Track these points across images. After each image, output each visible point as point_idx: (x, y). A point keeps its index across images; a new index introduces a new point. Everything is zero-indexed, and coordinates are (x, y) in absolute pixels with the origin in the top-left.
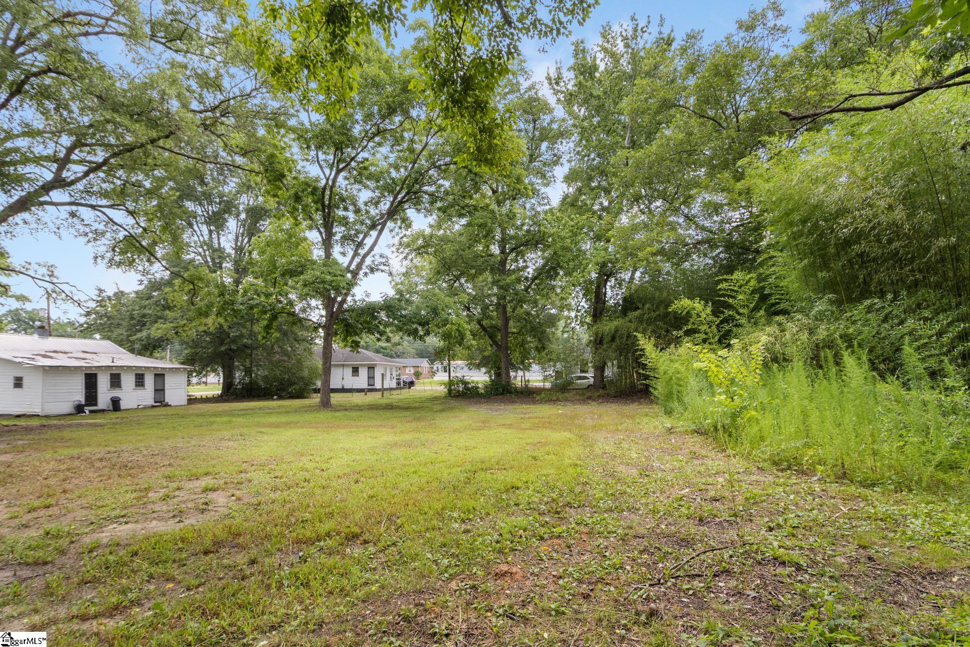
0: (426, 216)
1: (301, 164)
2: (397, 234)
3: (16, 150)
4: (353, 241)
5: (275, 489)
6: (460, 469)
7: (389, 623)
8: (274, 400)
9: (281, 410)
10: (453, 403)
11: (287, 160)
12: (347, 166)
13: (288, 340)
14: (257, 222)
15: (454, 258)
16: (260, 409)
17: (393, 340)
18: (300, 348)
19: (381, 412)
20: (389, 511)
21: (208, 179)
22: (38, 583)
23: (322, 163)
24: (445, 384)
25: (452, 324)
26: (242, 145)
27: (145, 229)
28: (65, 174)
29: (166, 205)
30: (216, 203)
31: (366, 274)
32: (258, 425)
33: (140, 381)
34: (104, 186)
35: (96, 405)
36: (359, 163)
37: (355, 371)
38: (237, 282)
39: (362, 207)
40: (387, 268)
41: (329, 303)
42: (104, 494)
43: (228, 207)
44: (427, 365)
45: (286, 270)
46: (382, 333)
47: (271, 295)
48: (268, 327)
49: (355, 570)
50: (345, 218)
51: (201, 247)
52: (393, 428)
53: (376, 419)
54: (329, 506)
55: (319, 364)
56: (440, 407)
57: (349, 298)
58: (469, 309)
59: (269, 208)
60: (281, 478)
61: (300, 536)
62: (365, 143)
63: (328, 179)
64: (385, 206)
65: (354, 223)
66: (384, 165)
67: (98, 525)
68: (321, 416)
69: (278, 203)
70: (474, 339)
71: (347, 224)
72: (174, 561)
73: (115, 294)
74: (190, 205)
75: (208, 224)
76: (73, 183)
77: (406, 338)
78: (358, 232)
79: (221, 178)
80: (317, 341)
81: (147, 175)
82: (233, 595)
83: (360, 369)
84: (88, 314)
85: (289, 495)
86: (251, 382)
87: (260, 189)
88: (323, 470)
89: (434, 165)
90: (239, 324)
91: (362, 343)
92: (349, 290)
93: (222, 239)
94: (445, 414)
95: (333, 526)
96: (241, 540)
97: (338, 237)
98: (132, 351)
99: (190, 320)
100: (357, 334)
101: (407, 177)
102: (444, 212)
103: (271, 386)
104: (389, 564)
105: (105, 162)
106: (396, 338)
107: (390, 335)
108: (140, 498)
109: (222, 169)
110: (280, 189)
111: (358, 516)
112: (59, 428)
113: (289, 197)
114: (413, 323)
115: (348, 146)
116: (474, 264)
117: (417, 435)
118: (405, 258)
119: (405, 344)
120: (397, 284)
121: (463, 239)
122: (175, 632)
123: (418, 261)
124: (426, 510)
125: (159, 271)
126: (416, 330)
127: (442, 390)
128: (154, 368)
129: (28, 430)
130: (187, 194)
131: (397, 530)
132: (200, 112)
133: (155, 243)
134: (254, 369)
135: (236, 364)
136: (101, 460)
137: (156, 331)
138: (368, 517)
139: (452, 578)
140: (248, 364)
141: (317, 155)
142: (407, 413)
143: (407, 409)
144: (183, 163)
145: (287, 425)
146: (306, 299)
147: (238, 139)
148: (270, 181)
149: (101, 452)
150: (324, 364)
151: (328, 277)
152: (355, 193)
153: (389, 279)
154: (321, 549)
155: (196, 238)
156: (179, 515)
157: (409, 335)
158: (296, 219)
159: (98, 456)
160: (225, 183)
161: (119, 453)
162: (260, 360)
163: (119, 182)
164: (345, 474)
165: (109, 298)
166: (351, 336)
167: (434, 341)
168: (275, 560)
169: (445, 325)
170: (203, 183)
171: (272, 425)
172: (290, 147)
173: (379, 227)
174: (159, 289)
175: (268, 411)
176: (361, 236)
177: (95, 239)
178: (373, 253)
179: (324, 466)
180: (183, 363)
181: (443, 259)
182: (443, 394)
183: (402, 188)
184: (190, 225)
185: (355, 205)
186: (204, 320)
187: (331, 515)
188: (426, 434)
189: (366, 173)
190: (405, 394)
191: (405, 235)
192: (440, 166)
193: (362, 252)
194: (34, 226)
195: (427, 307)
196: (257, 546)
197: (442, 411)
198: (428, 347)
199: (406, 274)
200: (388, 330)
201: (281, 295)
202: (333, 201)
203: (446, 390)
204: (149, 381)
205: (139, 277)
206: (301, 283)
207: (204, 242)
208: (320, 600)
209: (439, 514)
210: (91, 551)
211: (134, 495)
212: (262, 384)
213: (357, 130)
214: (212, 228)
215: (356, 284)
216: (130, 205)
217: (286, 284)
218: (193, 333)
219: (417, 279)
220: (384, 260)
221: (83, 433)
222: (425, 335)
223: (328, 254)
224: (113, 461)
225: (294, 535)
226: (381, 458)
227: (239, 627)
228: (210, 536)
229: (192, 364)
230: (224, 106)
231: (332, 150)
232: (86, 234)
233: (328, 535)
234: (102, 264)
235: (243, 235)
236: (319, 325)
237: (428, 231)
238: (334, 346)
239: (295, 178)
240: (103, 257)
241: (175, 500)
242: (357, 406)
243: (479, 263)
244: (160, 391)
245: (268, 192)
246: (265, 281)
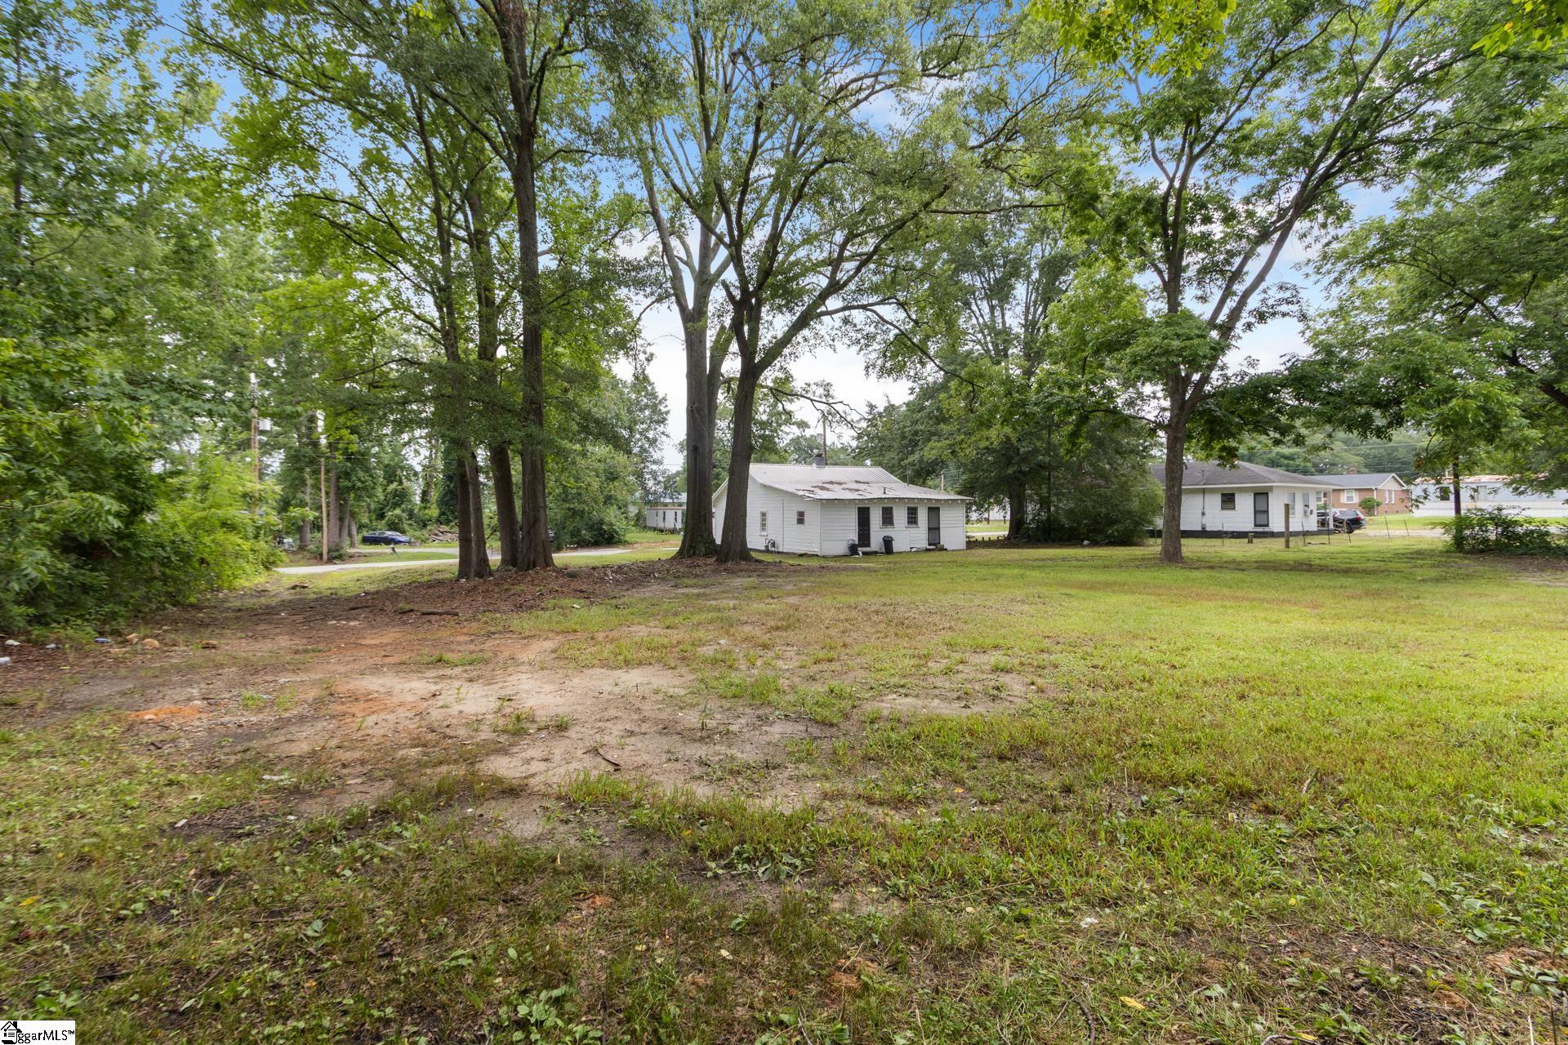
0: (1386, 188)
1: (1124, 169)
2: (1317, 240)
3: (797, 262)
4: (1222, 272)
5: (1094, 685)
6: (1503, 710)
7: (1331, 979)
8: (1083, 546)
9: (1095, 563)
10: (1470, 565)
11: (1101, 172)
12: (1208, 145)
13: (1105, 453)
14: (1056, 278)
15: (1466, 258)
16: (1064, 559)
17: (1309, 442)
18: (1125, 465)
19: (1285, 575)
20: (1318, 763)
21: (989, 236)
22: (826, 745)
23: (1160, 156)
24: (1444, 525)
25: (1466, 396)
26: (1034, 172)
27: (916, 322)
28: (839, 276)
29: (940, 286)
30: (999, 266)
31: (1249, 326)
32: (1063, 584)
33: (912, 519)
34: (874, 279)
35: (868, 545)
36: (1231, 133)
37: (1228, 500)
38: (1029, 373)
39: (1240, 208)
40: (1295, 308)
41: (1175, 386)
42: (882, 655)
43: (1015, 268)
44: (1394, 486)
45: (1102, 344)
46: (1284, 430)
47: (1078, 385)
48: (1074, 435)
49: (1251, 855)
50: (1205, 236)
51: (981, 331)
52: (1315, 607)
53: (1276, 588)
54: (1191, 730)
55: (1160, 489)
56: (1433, 573)
57: (1215, 374)
58: (1514, 361)
59: (1073, 253)
60: (1103, 668)
61: (1141, 769)
62: (1244, 92)
63: (1172, 181)
64: (1288, 194)
65: (1223, 241)
66: (1287, 119)
67: (880, 690)
68: (1165, 576)
69: (1088, 242)
70: (1532, 426)
71: (1209, 245)
72: (962, 759)
73: (886, 409)
74: (966, 278)
75: (989, 298)
76: (846, 283)
77: (1341, 434)
78: (1231, 254)
79: (1005, 229)
80: (1155, 452)
81: (918, 253)
82: (1042, 831)
83: (1237, 497)
84: (859, 437)
85: (1117, 699)
86: (1049, 519)
87: (1060, 229)
88: (1174, 667)
89: (1408, 79)
90: (1031, 433)
91: (1242, 450)
92: (1215, 358)
93: (1008, 314)
94: (1448, 589)
95: (1200, 766)
96: (1048, 752)
97: (1191, 272)
98: (903, 479)
99: (969, 434)
100: (1233, 435)
101: (1338, 126)
102: (1437, 167)
103: (1079, 524)
104: (1326, 866)
105: (877, 248)
106: (1318, 438)
107: (1303, 431)
108: (918, 667)
109: (1008, 217)
110: (1091, 219)
111: (1251, 758)
112: (836, 570)
113: (1107, 229)
114: (1360, 404)
115: (1210, 111)
116: (1531, 258)
117: (1376, 626)
118: (1337, 281)
119: (1338, 446)
120: (1317, 334)
121: (1494, 210)
122: (970, 855)
123: (1367, 282)
124: (1412, 781)
125: (932, 373)
126: (1368, 419)
127: (1439, 538)
128: (930, 500)
129: (810, 571)
130: (964, 263)
131: (1340, 804)
132: (980, 146)
133: (927, 337)
134: (1054, 499)
135: (1029, 492)
136: (877, 612)
137: (930, 451)
138: (1272, 767)
139: (1496, 944)
140: (1044, 491)
141: (1153, 145)
142: (1348, 581)
143: (1347, 572)
144: (958, 222)
145: (1107, 586)
146: (1134, 386)
147: (1029, 164)
148: (1074, 213)
149: (876, 603)
150: (1169, 488)
151: (1176, 343)
152: (1225, 187)
153: (1301, 326)
154: (1180, 800)
155: (974, 321)
156: (965, 697)
157: (1350, 429)
158: (1117, 259)
159: (874, 608)
160: (1011, 234)
161: (894, 605)
162: (1062, 485)
163: (888, 270)
164: (1216, 680)
165: (880, 415)
166: (1220, 438)
167: (1413, 437)
168: (1103, 795)
169: (1446, 401)
170: (983, 243)
171: (1082, 586)
172: (1106, 149)
173: (1276, 236)
174: (932, 397)
175: (1075, 563)
176: (1237, 261)
177: (867, 346)
178: (1263, 285)
179: (1177, 660)
180: (960, 493)
181: (1436, 264)
182: (1440, 546)
183: (1328, 149)
184: (967, 304)
185: (1224, 209)
186: (985, 433)
187: (1194, 746)
188: (1398, 626)
189: (1246, 146)
190: (1340, 543)
191: (1336, 238)
192: (1426, 73)
193: (1240, 288)
194: (812, 342)
195: (1397, 368)
196: (1072, 766)
197: (1437, 580)
198: (1395, 449)
199: (1341, 312)
200: (1298, 423)
201: (1095, 384)
202: (1183, 214)
203: (1448, 538)
204: (923, 516)
205: (910, 384)
206: (1128, 359)
207: (985, 324)
208: (1183, 886)
209: (1452, 798)
210: (872, 722)
211: (913, 662)
212: (1065, 522)
213: (1227, 79)
214: (994, 302)
215: (1228, 347)
216: (901, 296)
217: (1101, 366)
218: (970, 452)
219: (1365, 317)
220: (1288, 294)
221: (857, 579)
222: (1390, 425)
223: (1174, 304)
224: (890, 615)
225: (1131, 764)
226: (1293, 662)
227: (1053, 882)
228: (1005, 735)
229: (971, 494)
230: (1010, 125)
231: (1180, 128)
232: (858, 341)
233: (1192, 778)
234: (873, 375)
235: (1035, 302)
236: (1160, 426)
237: (1392, 217)
238: (1188, 458)
239: (1116, 195)
240: (874, 366)
241: (959, 676)
242: (1234, 561)
243: (1544, 255)
244: (934, 530)
245: (1072, 230)
246: (1069, 365)
